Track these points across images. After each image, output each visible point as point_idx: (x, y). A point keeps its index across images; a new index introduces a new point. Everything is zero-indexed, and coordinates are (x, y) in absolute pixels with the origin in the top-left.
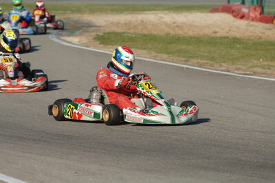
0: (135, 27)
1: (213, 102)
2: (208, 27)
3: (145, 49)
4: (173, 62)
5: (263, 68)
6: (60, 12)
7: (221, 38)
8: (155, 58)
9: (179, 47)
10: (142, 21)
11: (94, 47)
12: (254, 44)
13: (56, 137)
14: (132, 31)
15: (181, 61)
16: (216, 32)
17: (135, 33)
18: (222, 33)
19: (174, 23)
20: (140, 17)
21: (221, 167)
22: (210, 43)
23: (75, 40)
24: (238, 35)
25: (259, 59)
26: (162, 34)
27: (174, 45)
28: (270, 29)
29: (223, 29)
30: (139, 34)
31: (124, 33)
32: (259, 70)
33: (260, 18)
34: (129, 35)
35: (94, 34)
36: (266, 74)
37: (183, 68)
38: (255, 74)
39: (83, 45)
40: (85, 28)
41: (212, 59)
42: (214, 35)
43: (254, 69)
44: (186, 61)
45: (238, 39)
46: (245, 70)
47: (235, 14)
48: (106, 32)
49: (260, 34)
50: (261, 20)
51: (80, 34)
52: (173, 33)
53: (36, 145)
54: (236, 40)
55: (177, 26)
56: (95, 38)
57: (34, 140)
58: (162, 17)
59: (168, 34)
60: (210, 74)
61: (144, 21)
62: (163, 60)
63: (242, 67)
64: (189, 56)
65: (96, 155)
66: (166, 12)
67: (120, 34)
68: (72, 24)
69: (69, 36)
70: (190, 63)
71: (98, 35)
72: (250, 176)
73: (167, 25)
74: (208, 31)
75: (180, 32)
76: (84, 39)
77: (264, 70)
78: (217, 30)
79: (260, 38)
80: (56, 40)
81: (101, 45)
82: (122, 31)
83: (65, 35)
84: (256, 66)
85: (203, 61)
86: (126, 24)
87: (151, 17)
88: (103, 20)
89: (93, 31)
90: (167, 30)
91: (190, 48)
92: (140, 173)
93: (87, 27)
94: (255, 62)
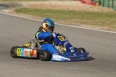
5: (75, 22)
11: (13, 14)
23: (6, 11)
25: (76, 19)
32: (73, 23)
43: (72, 23)
46: (68, 23)
71: (17, 9)
81: (15, 13)
94: (74, 20)
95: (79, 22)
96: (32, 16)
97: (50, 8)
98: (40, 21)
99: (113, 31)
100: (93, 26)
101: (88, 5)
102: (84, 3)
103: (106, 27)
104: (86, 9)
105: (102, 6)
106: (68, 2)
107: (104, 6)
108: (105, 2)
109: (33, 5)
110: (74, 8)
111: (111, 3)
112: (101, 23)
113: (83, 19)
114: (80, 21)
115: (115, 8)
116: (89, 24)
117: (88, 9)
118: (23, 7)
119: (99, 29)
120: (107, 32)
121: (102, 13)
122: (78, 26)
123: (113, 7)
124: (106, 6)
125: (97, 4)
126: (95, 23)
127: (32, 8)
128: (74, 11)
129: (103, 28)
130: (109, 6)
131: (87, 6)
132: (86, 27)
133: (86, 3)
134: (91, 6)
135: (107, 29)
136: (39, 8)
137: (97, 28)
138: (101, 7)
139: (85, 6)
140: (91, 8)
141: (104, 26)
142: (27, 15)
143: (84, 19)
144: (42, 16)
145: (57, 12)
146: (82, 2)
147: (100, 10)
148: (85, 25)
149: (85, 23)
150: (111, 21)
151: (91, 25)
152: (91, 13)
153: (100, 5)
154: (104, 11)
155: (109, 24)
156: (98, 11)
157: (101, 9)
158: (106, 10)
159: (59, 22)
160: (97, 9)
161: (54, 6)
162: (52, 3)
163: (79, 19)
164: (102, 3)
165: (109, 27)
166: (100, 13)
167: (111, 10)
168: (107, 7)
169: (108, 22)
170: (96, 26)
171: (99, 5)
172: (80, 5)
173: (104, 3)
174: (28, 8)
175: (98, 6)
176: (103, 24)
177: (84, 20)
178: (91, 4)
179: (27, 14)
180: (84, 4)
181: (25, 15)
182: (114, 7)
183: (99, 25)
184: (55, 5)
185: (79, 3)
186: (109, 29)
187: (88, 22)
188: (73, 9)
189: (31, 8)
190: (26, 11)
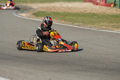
0: (50, 9)
1: (84, 42)
2: (82, 8)
4: (67, 24)
5: (106, 26)
6: (18, 2)
7: (88, 13)
8: (59, 22)
9: (69, 18)
10: (54, 6)
11: (33, 18)
12: (102, 16)
13: (16, 58)
14: (49, 11)
15: (70, 24)
16: (85, 11)
17: (50, 12)
18: (88, 11)
19: (68, 7)
20: (52, 5)
21: (88, 70)
22: (83, 16)
23: (24, 15)
24: (95, 12)
25: (104, 23)
26: (62, 12)
27: (67, 17)
28: (109, 9)
30: (52, 12)
31: (45, 12)
32: (104, 27)
33: (105, 5)
34: (48, 12)
35: (32, 12)
36: (107, 29)
37: (71, 27)
38: (102, 29)
39: (27, 17)
40: (28, 10)
41: (84, 23)
42: (85, 12)
43: (102, 27)
44: (73, 24)
45: (95, 14)
46: (98, 27)
47: (94, 3)
48: (38, 11)
49: (105, 12)
50: (105, 6)
51: (26, 12)
52: (67, 11)
53: (7, 61)
54: (94, 15)
55: (69, 9)
56: (33, 14)
57: (6, 59)
58: (62, 5)
59: (65, 12)
60: (83, 29)
61: (55, 6)
62: (62, 23)
63: (97, 26)
64: (74, 22)
65: (33, 65)
66: (64, 2)
67: (44, 12)
68: (23, 8)
69: (22, 13)
70: (74, 25)
72: (100, 74)
73: (65, 8)
74: (82, 11)
75: (70, 11)
76: (28, 15)
77: (106, 27)
78: (86, 10)
79: (105, 13)
80: (15, 15)
81: (36, 17)
82: (45, 11)
83: (20, 13)
84: (103, 26)
85: (80, 24)
86: (46, 8)
87: (57, 5)
88: (36, 6)
89: (32, 11)
90: (64, 10)
91: (74, 18)
92: (52, 73)
93: (29, 9)
94: (103, 24)
95: (110, 26)
122: (112, 30)
148: (119, 29)
177: (114, 24)
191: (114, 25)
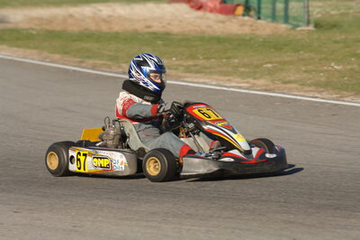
3: (37, 48)
15: (75, 62)
29: (161, 23)
33: (221, 9)
41: (113, 58)
44: (82, 62)
70: (84, 65)
85: (101, 62)
94: (166, 61)
95: (181, 68)
96: (34, 51)
97: (93, 27)
98: (59, 68)
99: (284, 93)
100: (222, 78)
101: (211, 16)
102: (200, 8)
103: (261, 82)
104: (204, 28)
105: (256, 17)
106: (150, 5)
107: (259, 18)
108: (263, 6)
109: (41, 19)
110: (169, 24)
111: (280, 6)
112: (247, 70)
113: (192, 57)
114: (185, 64)
115: (295, 23)
116: (211, 73)
117: (210, 27)
118: (10, 26)
119: (240, 88)
120: (266, 96)
121: (251, 39)
122: (177, 79)
123: (286, 19)
124: (267, 17)
125: (240, 10)
126: (230, 69)
127: (38, 28)
128: (168, 34)
129: (254, 84)
130: (274, 17)
131: (208, 18)
132: (202, 80)
133: (205, 10)
134: (221, 17)
135: (264, 88)
136: (58, 28)
137: (234, 84)
138: (252, 19)
139: (201, 18)
140: (221, 25)
141: (255, 79)
142: (21, 51)
143: (198, 58)
144: (66, 53)
145: (115, 37)
146: (192, 7)
147: (247, 30)
148: (198, 75)
149: (200, 71)
150: (277, 62)
151: (216, 77)
152: (219, 40)
153: (248, 15)
154: (258, 32)
155: (270, 72)
156: (240, 32)
157: (251, 26)
158: (265, 28)
159: (120, 70)
160: (237, 25)
161: (107, 21)
162: (100, 10)
163: (181, 59)
164: (254, 9)
165: (273, 81)
166: (248, 38)
167: (283, 27)
168: (269, 20)
169: (269, 65)
170: (230, 78)
171: (244, 15)
172: (186, 16)
173: (259, 8)
174: (23, 29)
175: (241, 18)
176: (254, 71)
177: (197, 62)
178: (221, 11)
179: (19, 47)
180: (200, 13)
181: (15, 49)
182: (290, 21)
183: (243, 75)
184: (110, 16)
185: (183, 10)
186: (272, 87)
187: (207, 68)
188: (164, 27)
189: (33, 29)
190: (18, 39)
191: (195, 65)
